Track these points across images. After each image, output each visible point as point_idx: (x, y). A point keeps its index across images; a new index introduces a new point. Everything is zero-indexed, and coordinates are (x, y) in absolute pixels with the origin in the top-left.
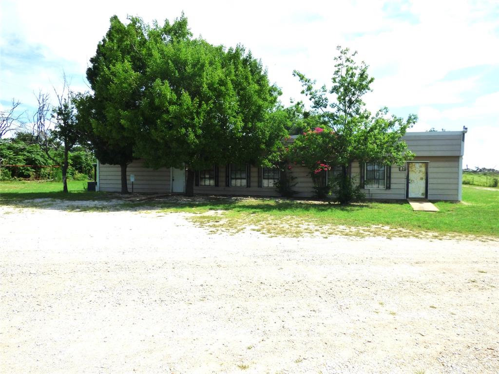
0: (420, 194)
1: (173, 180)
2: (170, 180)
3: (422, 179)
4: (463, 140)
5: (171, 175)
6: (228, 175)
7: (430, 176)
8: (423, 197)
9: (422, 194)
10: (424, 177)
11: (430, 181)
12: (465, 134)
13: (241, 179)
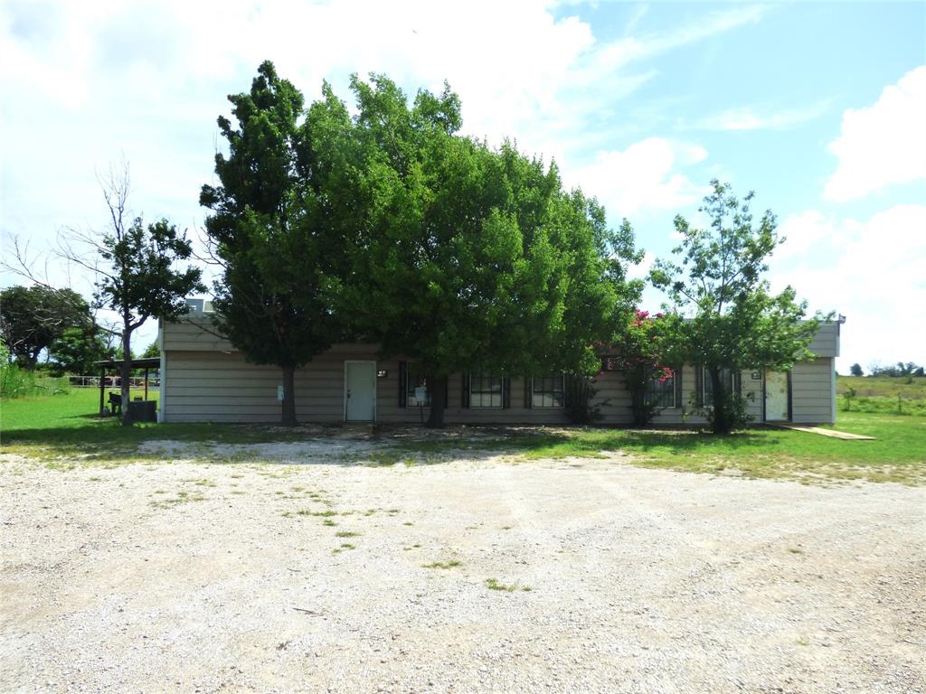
0: (781, 414)
1: (349, 396)
2: (343, 397)
3: (782, 391)
4: (839, 334)
5: (345, 387)
6: (466, 384)
7: (794, 386)
8: (785, 419)
9: (784, 414)
10: (786, 389)
11: (794, 394)
12: (841, 325)
13: (492, 393)
